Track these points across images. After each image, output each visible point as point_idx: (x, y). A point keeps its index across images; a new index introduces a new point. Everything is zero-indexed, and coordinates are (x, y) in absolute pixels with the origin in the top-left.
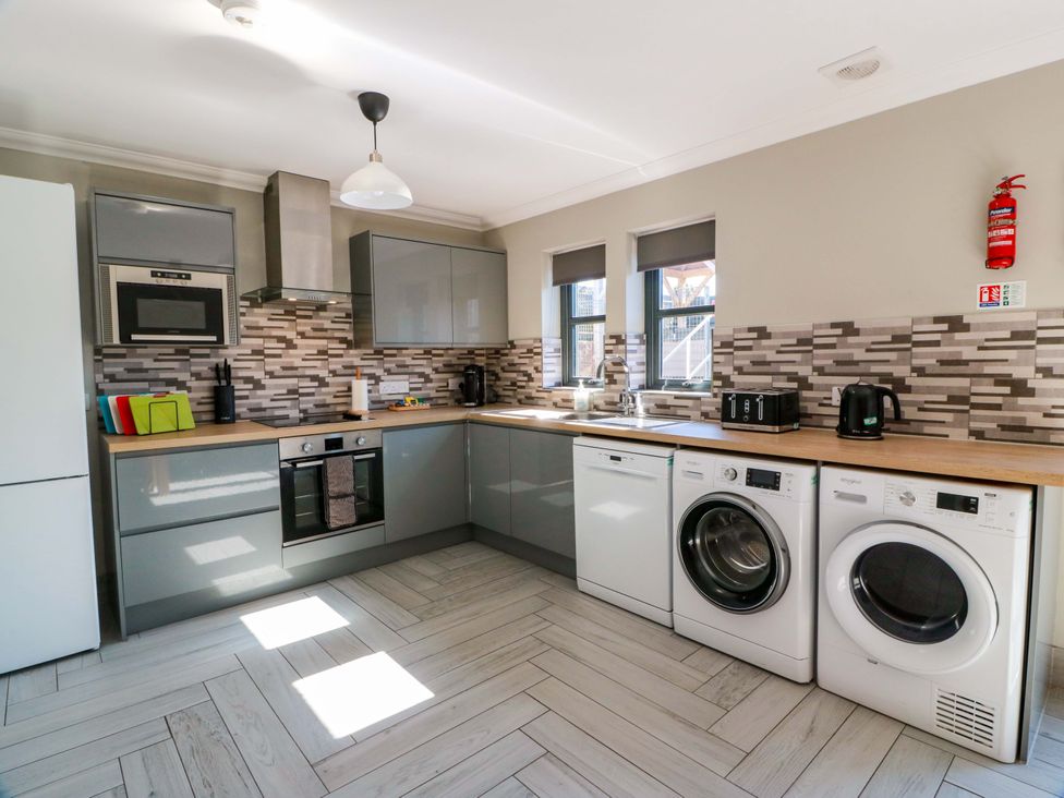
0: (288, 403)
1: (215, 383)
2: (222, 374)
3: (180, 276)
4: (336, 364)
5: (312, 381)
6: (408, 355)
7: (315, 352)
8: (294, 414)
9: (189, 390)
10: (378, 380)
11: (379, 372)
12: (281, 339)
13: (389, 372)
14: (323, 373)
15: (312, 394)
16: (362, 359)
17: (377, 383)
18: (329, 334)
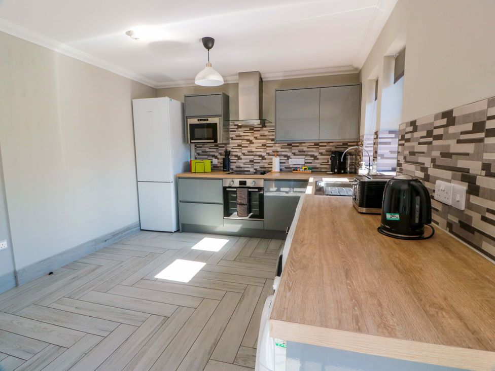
0: (250, 166)
1: (225, 157)
2: (227, 154)
3: (205, 120)
4: (269, 150)
5: (259, 157)
6: (305, 146)
7: (261, 145)
8: (252, 170)
9: (218, 159)
10: (288, 157)
11: (289, 154)
12: (248, 140)
13: (294, 154)
14: (264, 154)
15: (259, 163)
16: (281, 148)
17: (288, 159)
18: (267, 137)
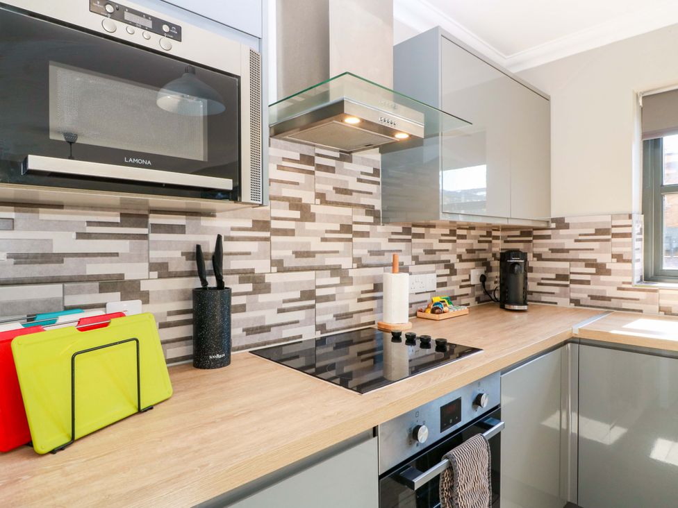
0: (301, 315)
1: (196, 283)
2: (208, 265)
3: (157, 26)
5: (332, 275)
6: (435, 236)
7: (337, 227)
8: (309, 333)
9: (145, 297)
11: (408, 260)
12: (295, 204)
13: (417, 260)
14: (346, 263)
15: (333, 298)
18: (353, 199)
